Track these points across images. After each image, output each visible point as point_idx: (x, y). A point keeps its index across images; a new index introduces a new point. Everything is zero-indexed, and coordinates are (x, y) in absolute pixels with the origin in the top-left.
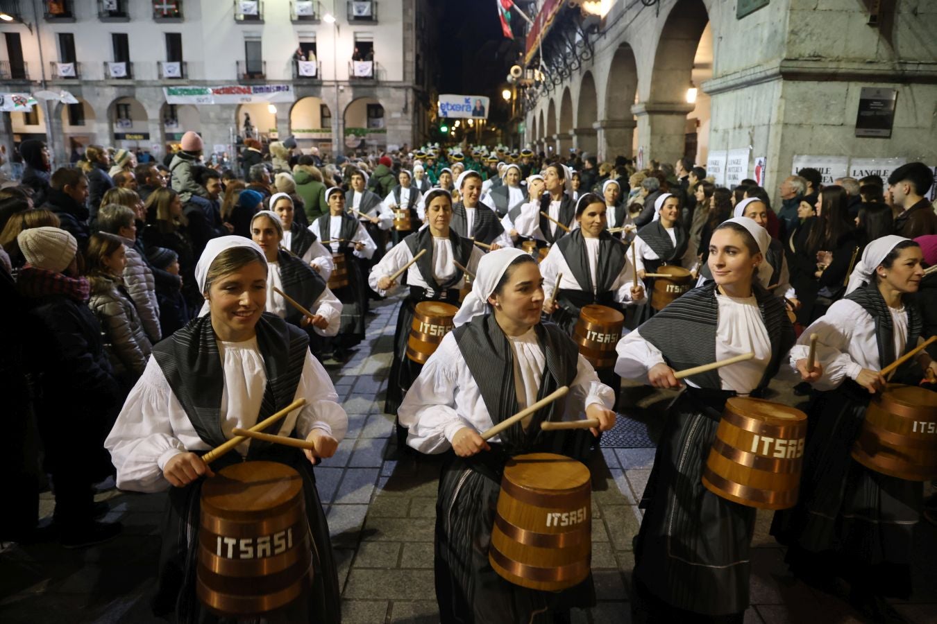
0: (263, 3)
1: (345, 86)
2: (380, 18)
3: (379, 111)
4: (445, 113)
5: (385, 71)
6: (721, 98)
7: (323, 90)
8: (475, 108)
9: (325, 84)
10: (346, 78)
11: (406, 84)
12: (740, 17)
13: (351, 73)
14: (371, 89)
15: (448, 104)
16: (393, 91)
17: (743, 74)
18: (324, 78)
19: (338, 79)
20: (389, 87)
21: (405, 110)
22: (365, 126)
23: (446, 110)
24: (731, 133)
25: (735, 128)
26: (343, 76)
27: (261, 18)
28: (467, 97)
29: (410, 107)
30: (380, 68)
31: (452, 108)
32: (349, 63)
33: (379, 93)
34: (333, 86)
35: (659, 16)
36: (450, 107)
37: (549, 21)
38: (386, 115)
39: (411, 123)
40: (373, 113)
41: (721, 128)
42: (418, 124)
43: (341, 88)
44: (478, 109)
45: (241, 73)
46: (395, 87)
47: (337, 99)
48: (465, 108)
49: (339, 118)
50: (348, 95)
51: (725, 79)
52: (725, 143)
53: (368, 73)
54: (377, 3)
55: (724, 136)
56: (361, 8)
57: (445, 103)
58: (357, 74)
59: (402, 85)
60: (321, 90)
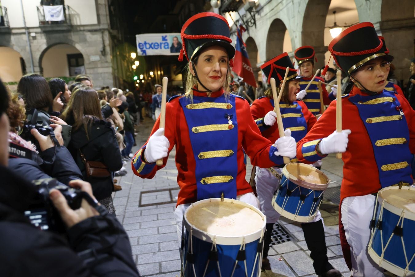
1: (36, 33)
3: (80, 60)
4: (144, 52)
5: (78, 15)
7: (13, 38)
8: (173, 45)
9: (14, 31)
10: (37, 24)
11: (102, 27)
13: (42, 19)
14: (65, 34)
15: (145, 43)
16: (88, 35)
18: (12, 25)
19: (28, 26)
20: (84, 30)
21: (104, 52)
22: (67, 75)
23: (144, 49)
26: (34, 21)
28: (164, 35)
29: (108, 49)
30: (73, 12)
31: (151, 47)
32: (38, 9)
33: (74, 37)
34: (24, 33)
36: (148, 46)
38: (86, 61)
39: (111, 65)
40: (73, 61)
42: (118, 68)
43: (33, 34)
44: (176, 46)
46: (90, 31)
47: (30, 46)
48: (163, 45)
49: (34, 66)
50: (42, 43)
53: (60, 18)
57: (143, 42)
58: (48, 18)
59: (97, 28)
60: (10, 38)
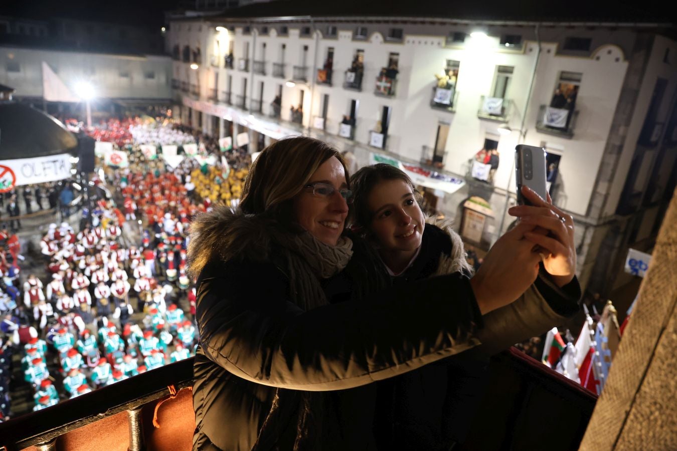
0: (459, 93)
2: (576, 131)
7: (494, 196)
9: (496, 190)
11: (589, 221)
21: (579, 250)
27: (453, 108)
34: (504, 195)
43: (512, 199)
45: (426, 157)
56: (555, 117)
57: (637, 260)
59: (583, 220)
60: (491, 194)
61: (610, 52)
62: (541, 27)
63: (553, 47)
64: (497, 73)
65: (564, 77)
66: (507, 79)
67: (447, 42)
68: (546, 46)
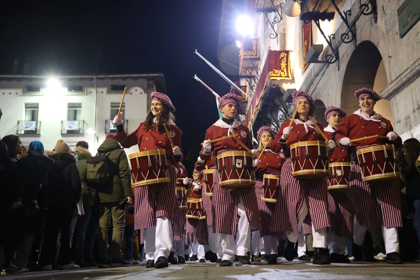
0: (41, 122)
6: (398, 97)
12: (402, 36)
17: (413, 67)
24: (412, 117)
25: (414, 111)
27: (38, 133)
35: (340, 69)
37: (257, 106)
41: (403, 118)
51: (399, 79)
52: (408, 127)
54: (127, 121)
55: (406, 122)
61: (136, 90)
62: (97, 78)
63: (105, 90)
64: (68, 109)
65: (113, 105)
66: (76, 111)
67: (24, 92)
68: (100, 90)
